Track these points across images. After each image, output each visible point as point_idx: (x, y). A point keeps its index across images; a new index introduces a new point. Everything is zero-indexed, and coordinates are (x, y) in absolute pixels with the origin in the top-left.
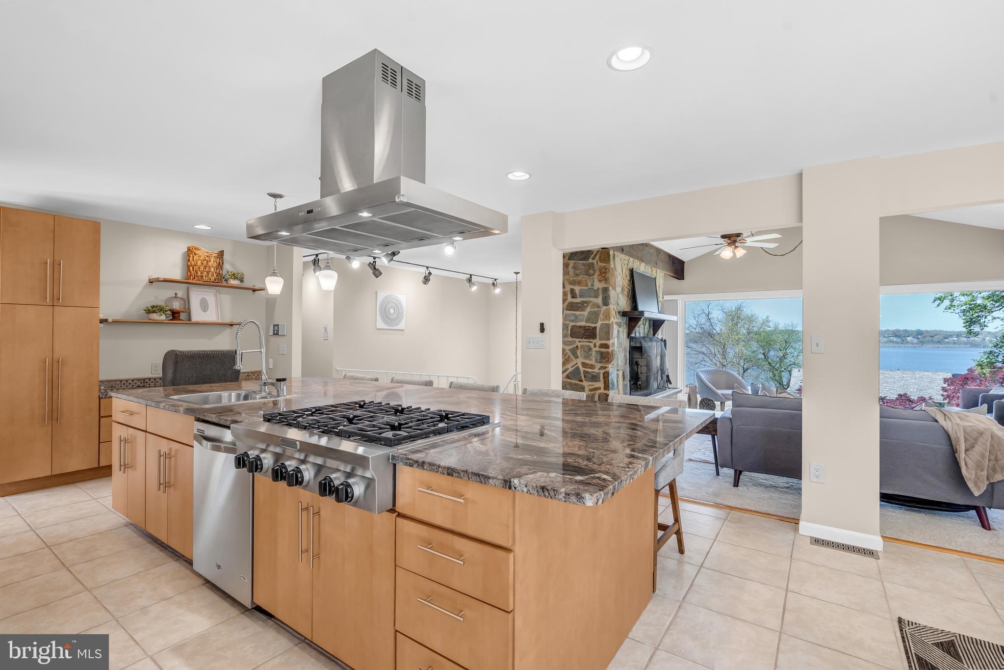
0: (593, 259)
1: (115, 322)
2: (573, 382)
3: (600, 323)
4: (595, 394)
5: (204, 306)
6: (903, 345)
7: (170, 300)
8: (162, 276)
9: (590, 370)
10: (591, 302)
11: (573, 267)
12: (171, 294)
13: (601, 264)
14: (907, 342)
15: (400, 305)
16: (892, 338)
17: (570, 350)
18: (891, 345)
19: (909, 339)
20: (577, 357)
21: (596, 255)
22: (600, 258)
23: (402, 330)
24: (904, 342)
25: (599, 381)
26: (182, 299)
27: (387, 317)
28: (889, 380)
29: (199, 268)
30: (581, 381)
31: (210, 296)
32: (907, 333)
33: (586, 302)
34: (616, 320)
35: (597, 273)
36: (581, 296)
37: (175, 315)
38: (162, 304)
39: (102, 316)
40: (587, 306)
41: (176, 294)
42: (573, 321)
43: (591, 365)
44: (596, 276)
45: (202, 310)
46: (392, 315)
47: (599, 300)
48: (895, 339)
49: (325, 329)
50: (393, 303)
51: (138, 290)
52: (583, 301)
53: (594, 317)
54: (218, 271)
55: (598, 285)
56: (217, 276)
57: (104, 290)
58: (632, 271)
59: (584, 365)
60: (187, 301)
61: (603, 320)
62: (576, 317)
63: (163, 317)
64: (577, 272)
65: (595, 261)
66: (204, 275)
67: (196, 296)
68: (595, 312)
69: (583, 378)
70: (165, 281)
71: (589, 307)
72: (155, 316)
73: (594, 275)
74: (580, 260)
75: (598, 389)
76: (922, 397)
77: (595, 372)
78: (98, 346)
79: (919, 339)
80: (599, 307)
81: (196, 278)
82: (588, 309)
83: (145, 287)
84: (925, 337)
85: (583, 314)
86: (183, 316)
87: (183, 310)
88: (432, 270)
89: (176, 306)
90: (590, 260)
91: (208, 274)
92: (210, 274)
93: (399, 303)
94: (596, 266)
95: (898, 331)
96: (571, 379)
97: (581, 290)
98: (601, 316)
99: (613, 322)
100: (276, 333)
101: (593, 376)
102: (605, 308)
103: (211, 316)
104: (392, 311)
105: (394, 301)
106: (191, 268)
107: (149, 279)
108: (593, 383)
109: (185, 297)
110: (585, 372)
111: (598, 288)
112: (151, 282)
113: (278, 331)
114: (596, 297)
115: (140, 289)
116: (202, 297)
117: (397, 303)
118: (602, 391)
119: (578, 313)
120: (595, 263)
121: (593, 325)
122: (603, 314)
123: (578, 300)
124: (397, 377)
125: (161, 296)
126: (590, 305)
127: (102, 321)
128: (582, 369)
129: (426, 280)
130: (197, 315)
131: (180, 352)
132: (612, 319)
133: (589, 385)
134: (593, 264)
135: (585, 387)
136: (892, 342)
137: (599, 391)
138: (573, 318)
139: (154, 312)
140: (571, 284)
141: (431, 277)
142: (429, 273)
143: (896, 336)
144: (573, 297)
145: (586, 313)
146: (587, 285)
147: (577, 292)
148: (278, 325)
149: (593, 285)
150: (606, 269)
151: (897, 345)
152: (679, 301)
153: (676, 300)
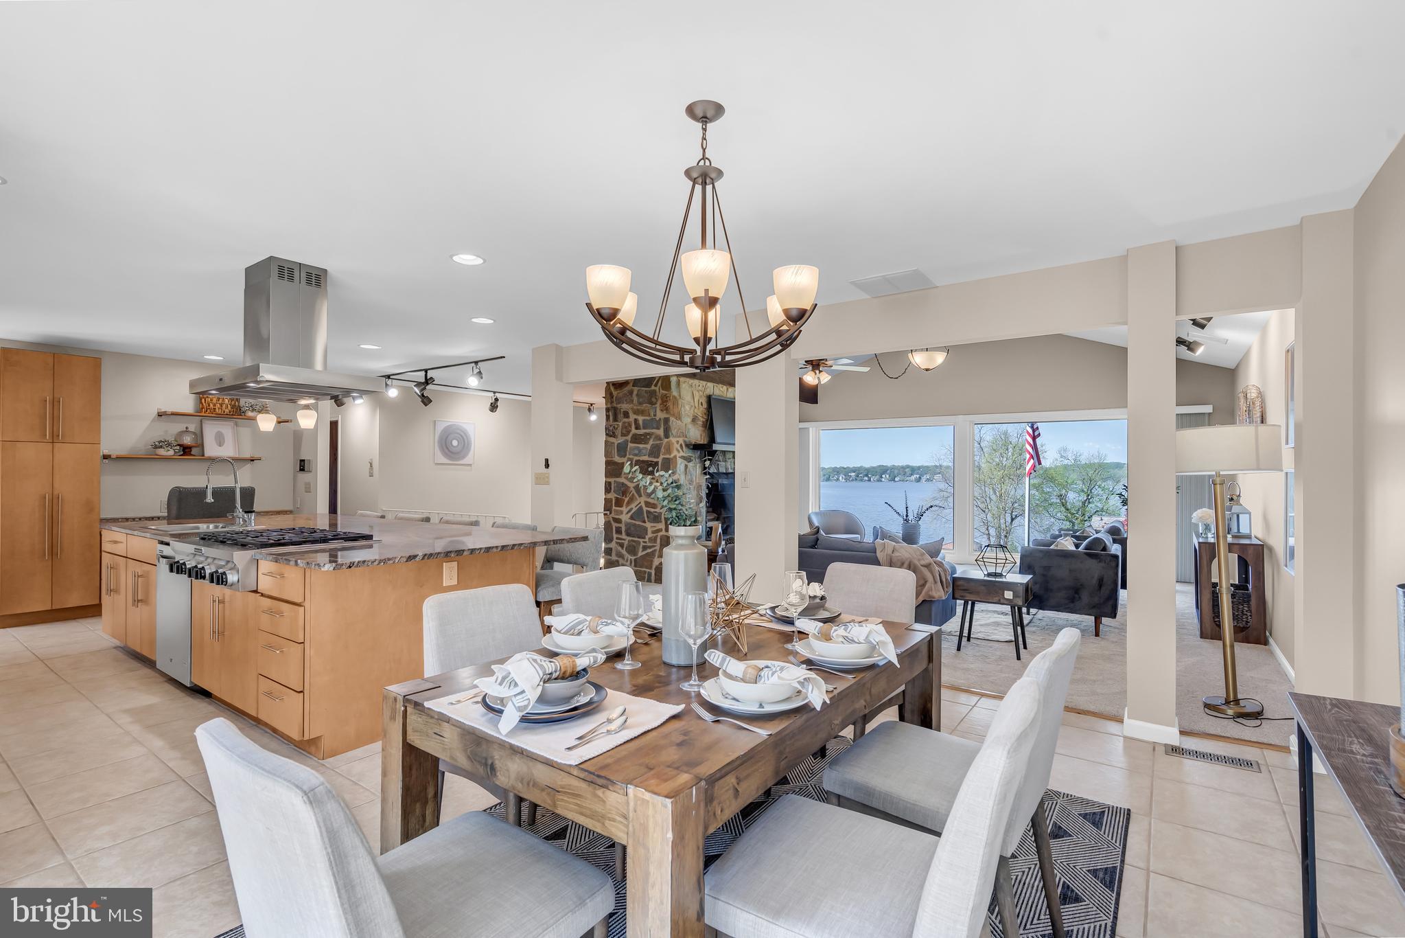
0: (656, 385)
1: (119, 458)
2: (637, 523)
3: (662, 457)
4: (656, 537)
5: (220, 441)
7: (182, 433)
8: (170, 409)
9: (652, 510)
10: (653, 434)
11: (637, 395)
12: (182, 427)
13: (663, 392)
15: (466, 436)
17: (634, 488)
20: (640, 496)
21: (658, 381)
22: (662, 385)
23: (470, 465)
25: (661, 522)
26: (194, 433)
27: (447, 448)
29: (211, 400)
30: (644, 522)
31: (226, 428)
33: (648, 434)
34: (682, 454)
35: (659, 402)
36: (644, 428)
37: (186, 450)
38: (171, 439)
39: (106, 452)
40: (649, 439)
41: (187, 428)
42: (636, 455)
43: (654, 504)
44: (658, 405)
45: (217, 443)
46: (454, 447)
47: (661, 432)
49: (371, 464)
50: (458, 433)
51: (146, 423)
52: (645, 433)
53: (655, 451)
54: (233, 403)
55: (661, 415)
56: (231, 408)
57: (105, 425)
58: (709, 398)
59: (647, 504)
60: (200, 436)
61: (664, 454)
62: (640, 450)
63: (171, 452)
64: (641, 400)
65: (657, 389)
66: (216, 407)
67: (211, 430)
68: (657, 444)
69: (646, 519)
70: (173, 414)
71: (652, 440)
72: (162, 452)
73: (656, 404)
74: (643, 387)
75: (660, 530)
77: (656, 512)
78: (99, 482)
80: (660, 439)
81: (209, 410)
82: (651, 442)
83: (153, 420)
85: (645, 448)
86: (194, 451)
87: (194, 445)
88: (498, 395)
89: (187, 440)
90: (653, 388)
91: (222, 406)
92: (224, 406)
93: (465, 434)
94: (658, 394)
96: (635, 520)
97: (644, 420)
98: (663, 450)
99: (675, 457)
100: (302, 469)
101: (655, 516)
102: (666, 440)
103: (227, 451)
104: (455, 443)
105: (458, 431)
106: (203, 400)
107: (158, 413)
108: (655, 524)
109: (198, 432)
110: (648, 512)
111: (660, 419)
112: (160, 415)
113: (304, 466)
114: (658, 428)
115: (149, 422)
116: (216, 431)
117: (462, 434)
118: (663, 533)
119: (641, 446)
120: (658, 390)
121: (655, 460)
122: (664, 447)
123: (642, 432)
124: (445, 518)
125: (171, 430)
126: (653, 436)
127: (105, 457)
128: (645, 509)
129: (494, 407)
130: (211, 449)
131: (183, 488)
132: (675, 453)
133: (652, 527)
134: (655, 391)
135: (648, 529)
137: (661, 534)
138: (637, 452)
139: (161, 447)
140: (635, 414)
141: (499, 403)
142: (495, 399)
144: (637, 428)
145: (648, 446)
146: (649, 415)
147: (641, 423)
148: (304, 460)
149: (655, 415)
150: (667, 398)
152: (811, 429)
153: (807, 429)
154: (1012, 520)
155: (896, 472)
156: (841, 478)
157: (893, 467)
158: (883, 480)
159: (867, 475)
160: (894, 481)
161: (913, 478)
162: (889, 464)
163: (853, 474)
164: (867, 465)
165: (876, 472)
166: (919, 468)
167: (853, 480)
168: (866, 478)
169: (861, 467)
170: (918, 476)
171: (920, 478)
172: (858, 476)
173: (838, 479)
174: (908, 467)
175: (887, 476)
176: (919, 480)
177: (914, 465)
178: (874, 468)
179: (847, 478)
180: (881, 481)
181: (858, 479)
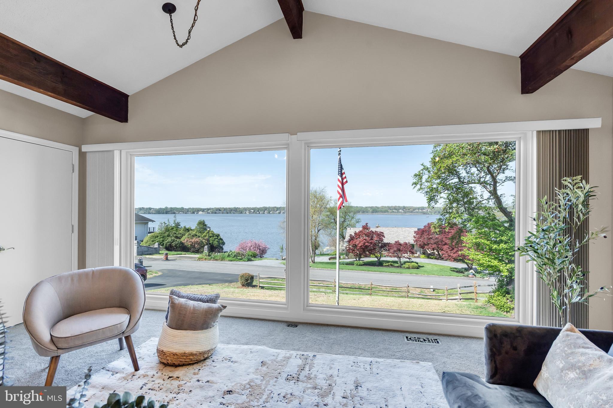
6: (398, 214)
14: (400, 212)
16: (394, 210)
18: (393, 213)
19: (400, 210)
24: (398, 212)
28: (391, 233)
32: (399, 208)
48: (395, 211)
76: (405, 242)
79: (404, 210)
84: (406, 210)
95: (396, 207)
136: (393, 212)
143: (395, 209)
151: (396, 214)
152: (117, 154)
153: (112, 152)
154: (318, 231)
155: (270, 209)
156: (247, 212)
157: (269, 208)
158: (265, 213)
159: (258, 211)
160: (270, 213)
161: (277, 212)
162: (268, 206)
163: (252, 211)
164: (258, 207)
165: (262, 210)
166: (280, 208)
167: (252, 213)
168: (258, 212)
169: (256, 207)
170: (279, 211)
171: (280, 212)
172: (254, 211)
173: (246, 213)
174: (275, 207)
175: (267, 211)
176: (280, 213)
177: (278, 207)
178: (261, 208)
179: (250, 212)
180: (264, 213)
181: (255, 212)
